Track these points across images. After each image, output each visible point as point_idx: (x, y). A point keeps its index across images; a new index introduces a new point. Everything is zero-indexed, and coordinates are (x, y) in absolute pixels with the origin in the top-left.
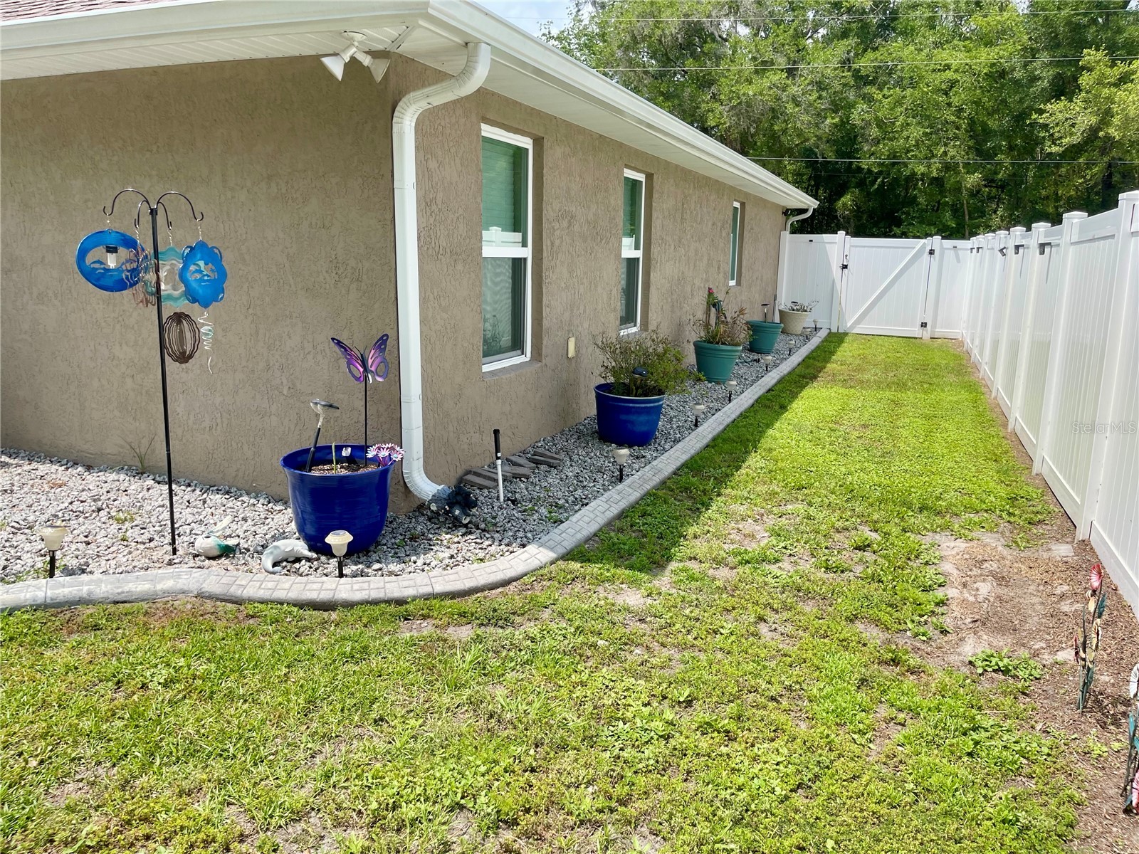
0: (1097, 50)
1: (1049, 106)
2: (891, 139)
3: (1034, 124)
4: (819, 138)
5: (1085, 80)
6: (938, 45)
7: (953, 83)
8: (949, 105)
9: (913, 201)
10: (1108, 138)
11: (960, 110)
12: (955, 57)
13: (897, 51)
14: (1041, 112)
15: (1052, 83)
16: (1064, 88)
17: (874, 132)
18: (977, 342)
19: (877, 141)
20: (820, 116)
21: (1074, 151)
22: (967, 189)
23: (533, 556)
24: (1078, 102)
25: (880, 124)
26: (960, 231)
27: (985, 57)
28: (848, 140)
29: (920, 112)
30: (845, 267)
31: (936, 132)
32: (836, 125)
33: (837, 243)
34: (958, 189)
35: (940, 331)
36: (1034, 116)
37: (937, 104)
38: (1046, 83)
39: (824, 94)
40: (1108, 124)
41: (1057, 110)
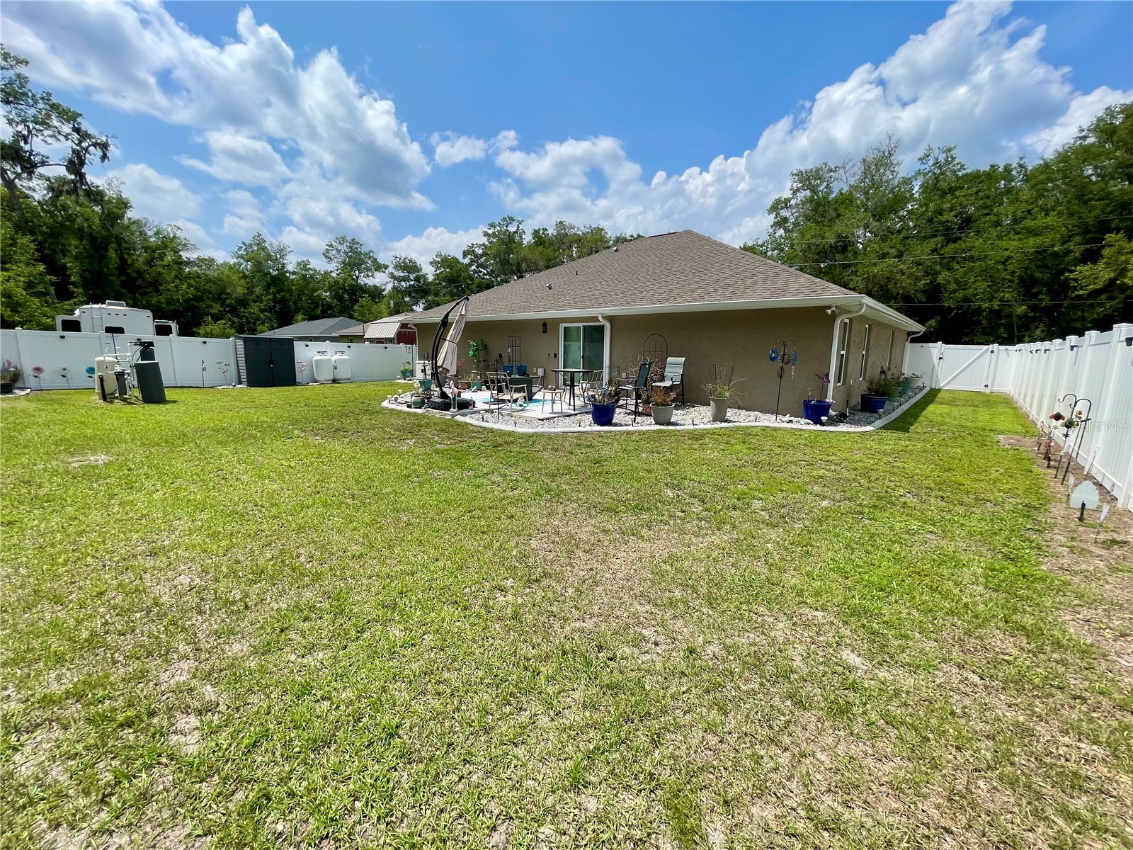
0: (1117, 233)
1: (1079, 268)
2: (964, 290)
3: (1067, 279)
4: (916, 291)
5: (1106, 252)
6: (1000, 238)
7: (1009, 258)
8: (1006, 270)
9: (979, 322)
10: (1124, 284)
11: (1013, 272)
12: (1012, 245)
13: (972, 242)
14: (1072, 271)
15: (1082, 255)
16: (1091, 256)
17: (953, 286)
18: (1022, 397)
19: (955, 291)
20: (918, 279)
21: (1097, 293)
22: (1017, 316)
23: (868, 428)
24: (1101, 264)
25: (957, 282)
26: (1010, 340)
27: (1032, 243)
28: (934, 291)
29: (987, 274)
30: (941, 358)
31: (996, 285)
32: (927, 284)
33: (937, 348)
34: (1010, 316)
35: (996, 389)
36: (1067, 274)
37: (998, 270)
38: (1077, 255)
39: (921, 267)
40: (1125, 276)
41: (1084, 270)
